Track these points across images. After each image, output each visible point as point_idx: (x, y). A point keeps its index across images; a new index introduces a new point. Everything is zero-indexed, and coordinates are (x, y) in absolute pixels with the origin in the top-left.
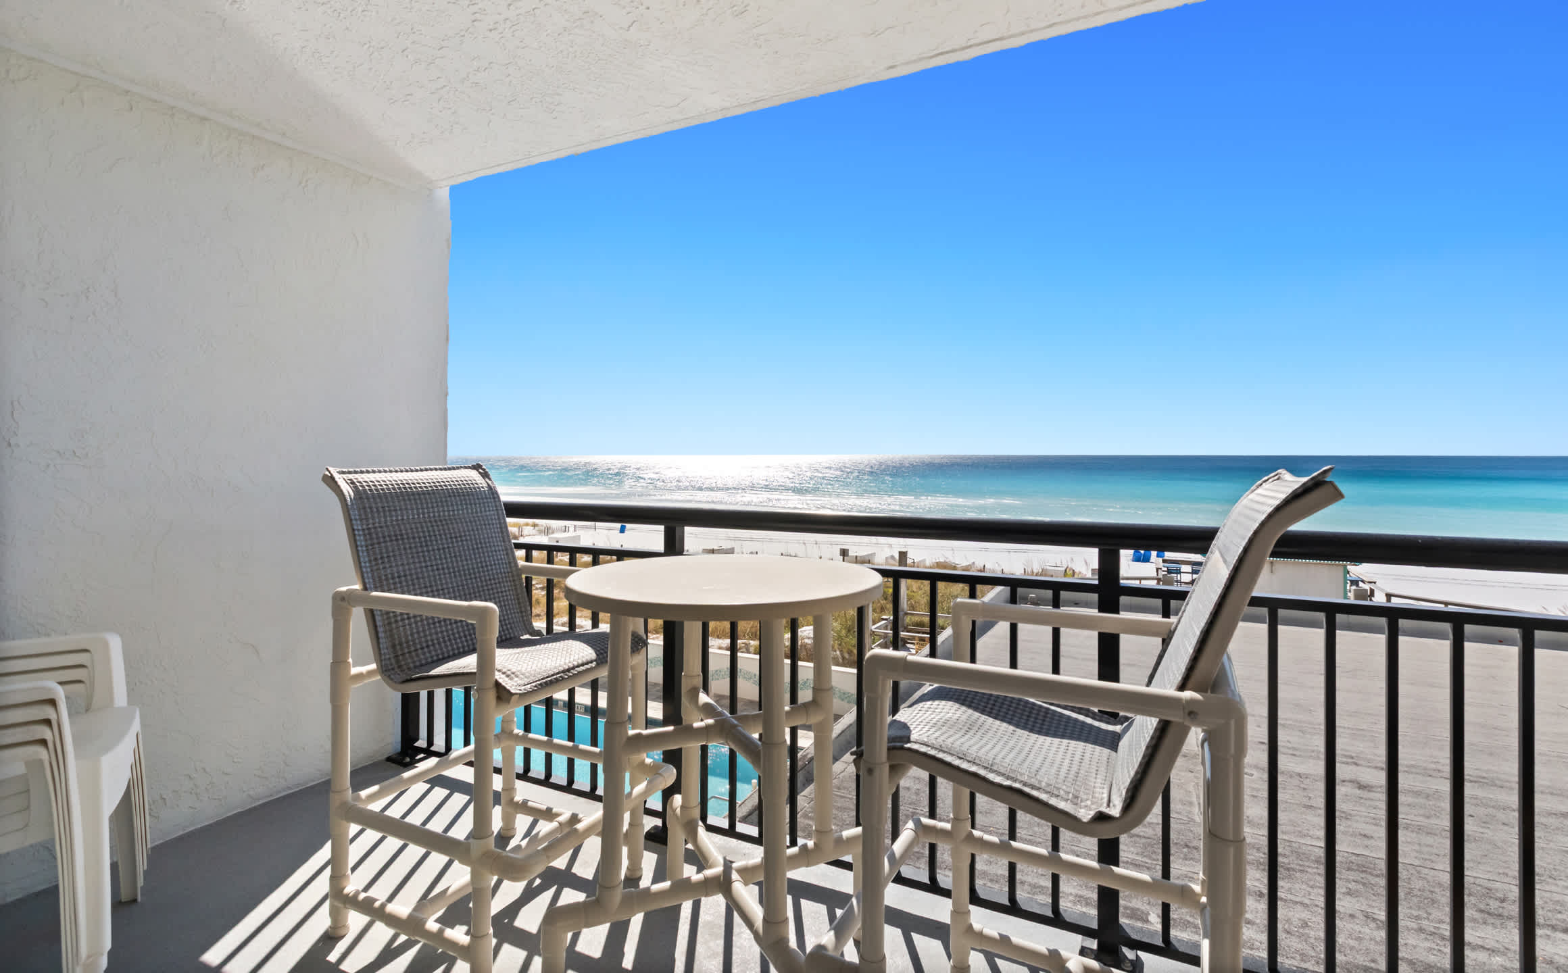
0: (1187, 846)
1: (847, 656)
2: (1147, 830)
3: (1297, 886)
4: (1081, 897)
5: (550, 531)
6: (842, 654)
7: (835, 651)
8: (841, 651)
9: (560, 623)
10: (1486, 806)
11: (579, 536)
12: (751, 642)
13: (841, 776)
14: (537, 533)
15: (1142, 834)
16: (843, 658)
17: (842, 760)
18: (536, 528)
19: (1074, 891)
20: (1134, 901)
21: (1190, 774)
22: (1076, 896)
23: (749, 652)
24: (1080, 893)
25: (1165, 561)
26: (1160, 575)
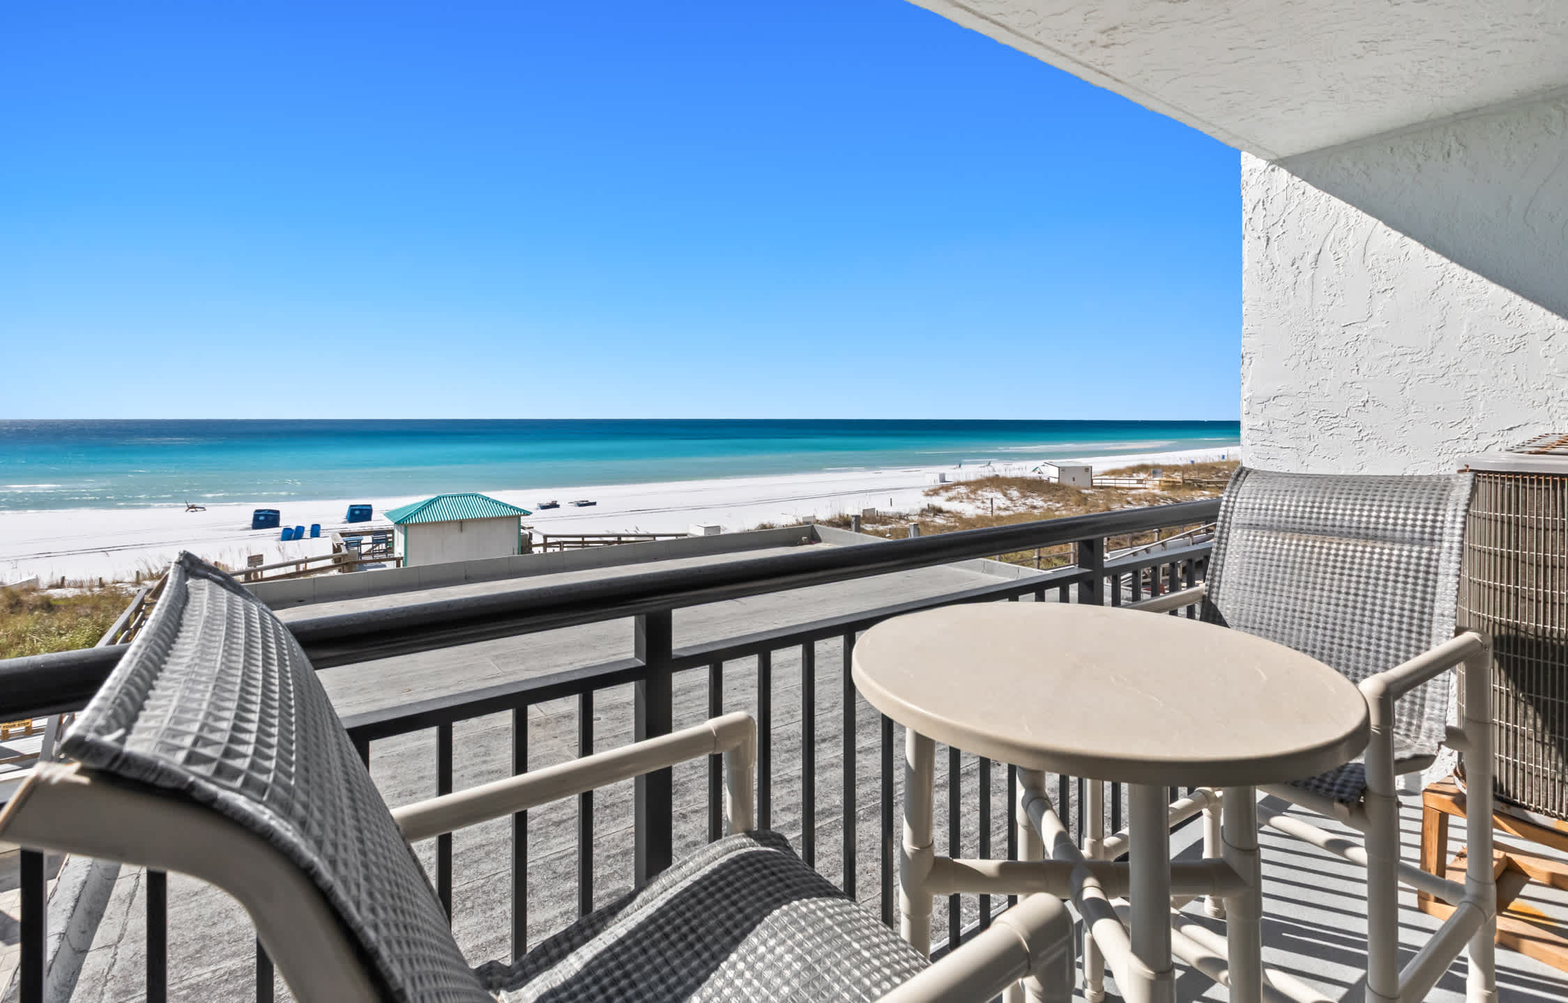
0: (606, 807)
2: (565, 811)
3: (696, 795)
4: (566, 913)
10: (736, 679)
15: (565, 817)
17: (93, 946)
19: (556, 912)
20: (610, 885)
21: (556, 740)
22: (562, 915)
24: (562, 910)
25: (343, 535)
26: (344, 551)
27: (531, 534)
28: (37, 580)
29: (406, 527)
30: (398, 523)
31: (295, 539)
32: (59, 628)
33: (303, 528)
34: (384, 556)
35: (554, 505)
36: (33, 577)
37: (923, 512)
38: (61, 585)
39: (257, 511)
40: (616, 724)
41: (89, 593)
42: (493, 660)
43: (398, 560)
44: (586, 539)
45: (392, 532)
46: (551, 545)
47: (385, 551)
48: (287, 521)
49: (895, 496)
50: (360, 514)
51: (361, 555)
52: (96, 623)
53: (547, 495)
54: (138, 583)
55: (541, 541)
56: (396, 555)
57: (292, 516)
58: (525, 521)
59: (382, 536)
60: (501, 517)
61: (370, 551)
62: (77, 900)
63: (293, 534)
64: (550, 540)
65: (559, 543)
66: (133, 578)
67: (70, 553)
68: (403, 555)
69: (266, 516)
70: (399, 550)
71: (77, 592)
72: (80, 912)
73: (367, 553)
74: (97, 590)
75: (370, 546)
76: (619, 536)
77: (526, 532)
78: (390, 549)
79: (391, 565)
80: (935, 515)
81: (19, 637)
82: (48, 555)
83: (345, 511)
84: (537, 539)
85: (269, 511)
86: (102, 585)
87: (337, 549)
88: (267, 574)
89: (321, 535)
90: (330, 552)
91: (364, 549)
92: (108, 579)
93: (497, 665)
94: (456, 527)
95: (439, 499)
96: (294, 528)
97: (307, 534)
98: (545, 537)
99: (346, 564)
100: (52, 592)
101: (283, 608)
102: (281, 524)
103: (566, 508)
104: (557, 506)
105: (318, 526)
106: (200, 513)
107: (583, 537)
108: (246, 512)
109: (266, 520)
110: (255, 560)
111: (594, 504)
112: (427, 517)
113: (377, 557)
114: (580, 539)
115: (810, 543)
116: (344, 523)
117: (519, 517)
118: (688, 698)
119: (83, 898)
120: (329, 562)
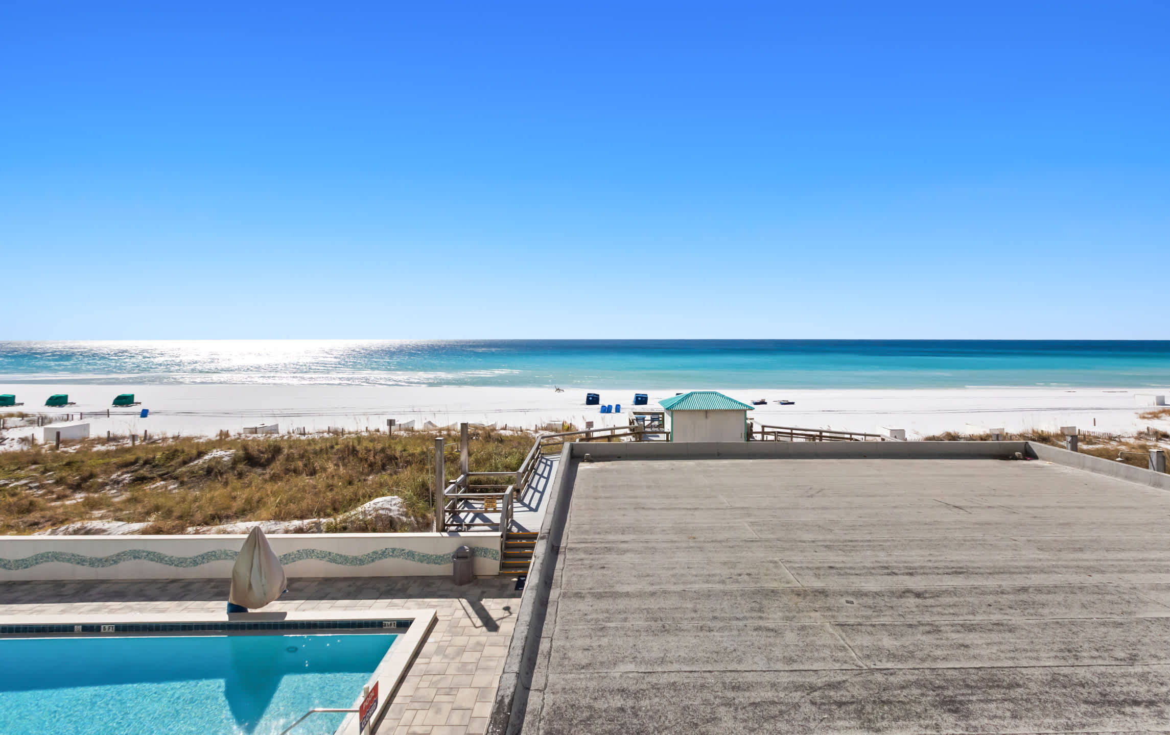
1: (421, 520)
5: (46, 421)
6: (416, 520)
7: (410, 517)
8: (415, 517)
9: (71, 530)
11: (88, 425)
12: (321, 519)
13: (544, 714)
14: (27, 423)
16: (418, 523)
18: (26, 419)
23: (320, 531)
25: (635, 413)
26: (636, 424)
27: (752, 424)
28: (496, 424)
29: (672, 412)
30: (667, 409)
31: (607, 412)
32: (505, 454)
33: (611, 406)
34: (657, 429)
35: (763, 403)
36: (493, 423)
37: (1140, 436)
38: (505, 429)
39: (588, 394)
40: (869, 612)
41: (516, 435)
42: (750, 526)
43: (667, 434)
44: (794, 432)
45: (663, 414)
46: (768, 433)
47: (659, 426)
48: (603, 401)
49: (1098, 415)
50: (641, 400)
51: (645, 427)
52: (520, 453)
53: (758, 394)
54: (536, 431)
55: (760, 430)
56: (666, 430)
57: (606, 398)
58: (749, 414)
59: (656, 416)
60: (733, 410)
61: (649, 425)
62: (524, 650)
63: (606, 410)
64: (766, 430)
65: (774, 432)
66: (533, 428)
67: (509, 411)
68: (670, 431)
69: (593, 397)
70: (668, 427)
71: (511, 433)
72: (525, 660)
73: (648, 427)
74: (519, 433)
75: (650, 422)
76: (821, 432)
77: (749, 422)
78: (662, 425)
79: (663, 437)
80: (1158, 440)
81: (490, 455)
82: (500, 411)
83: (633, 398)
84: (757, 428)
85: (594, 394)
86: (521, 431)
87: (631, 422)
88: (596, 435)
89: (621, 411)
90: (627, 424)
91: (647, 423)
92: (524, 428)
93: (754, 531)
94: (703, 414)
95: (692, 394)
96: (607, 406)
97: (613, 410)
98: (763, 427)
99: (638, 433)
100: (502, 432)
101: (610, 461)
102: (600, 402)
103: (771, 406)
104: (765, 403)
105: (619, 405)
106: (561, 393)
107: (792, 429)
108: (583, 394)
109: (593, 400)
110: (590, 424)
111: (793, 403)
112: (684, 406)
113: (654, 429)
114: (789, 431)
115: (1025, 459)
116: (633, 405)
117: (745, 411)
118: (938, 603)
119: (526, 649)
120: (628, 431)
